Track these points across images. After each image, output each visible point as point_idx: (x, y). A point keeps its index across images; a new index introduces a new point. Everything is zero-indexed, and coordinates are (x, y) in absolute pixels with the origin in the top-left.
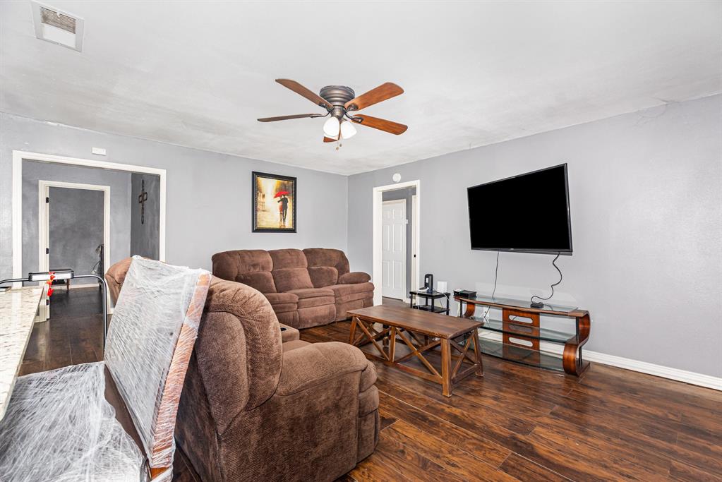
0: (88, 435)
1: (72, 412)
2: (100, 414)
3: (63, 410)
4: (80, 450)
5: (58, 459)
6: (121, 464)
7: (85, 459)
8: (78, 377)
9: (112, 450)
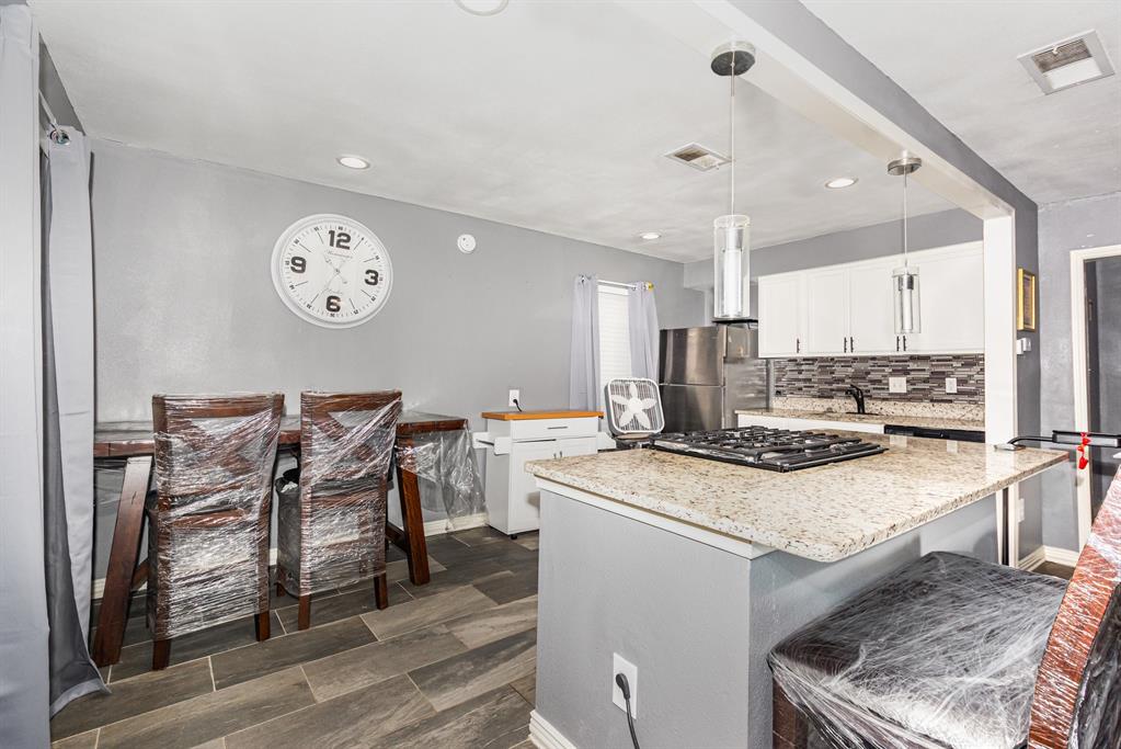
0: (989, 663)
1: (998, 628)
2: (1027, 650)
3: (992, 620)
4: (966, 670)
5: (940, 662)
6: (991, 720)
7: (961, 682)
8: (1048, 594)
9: (998, 697)
